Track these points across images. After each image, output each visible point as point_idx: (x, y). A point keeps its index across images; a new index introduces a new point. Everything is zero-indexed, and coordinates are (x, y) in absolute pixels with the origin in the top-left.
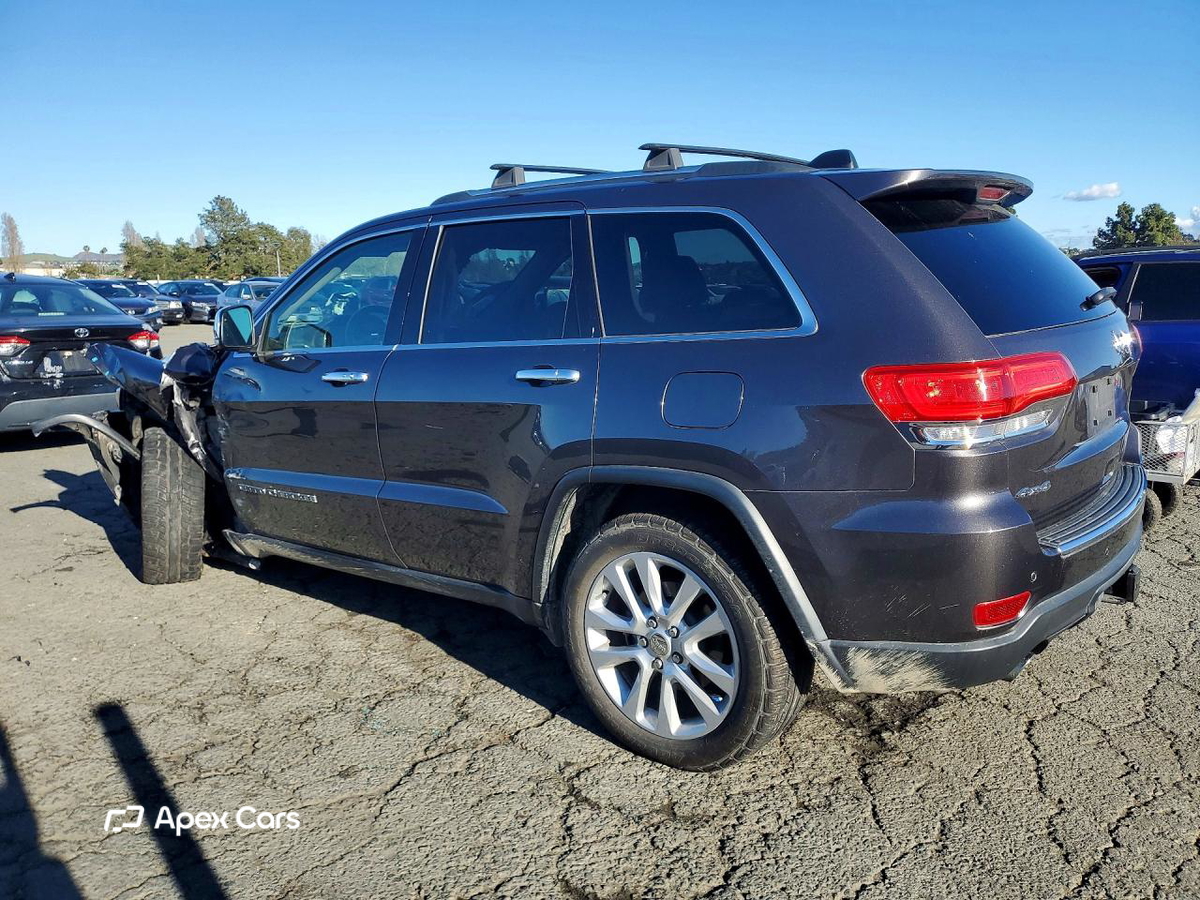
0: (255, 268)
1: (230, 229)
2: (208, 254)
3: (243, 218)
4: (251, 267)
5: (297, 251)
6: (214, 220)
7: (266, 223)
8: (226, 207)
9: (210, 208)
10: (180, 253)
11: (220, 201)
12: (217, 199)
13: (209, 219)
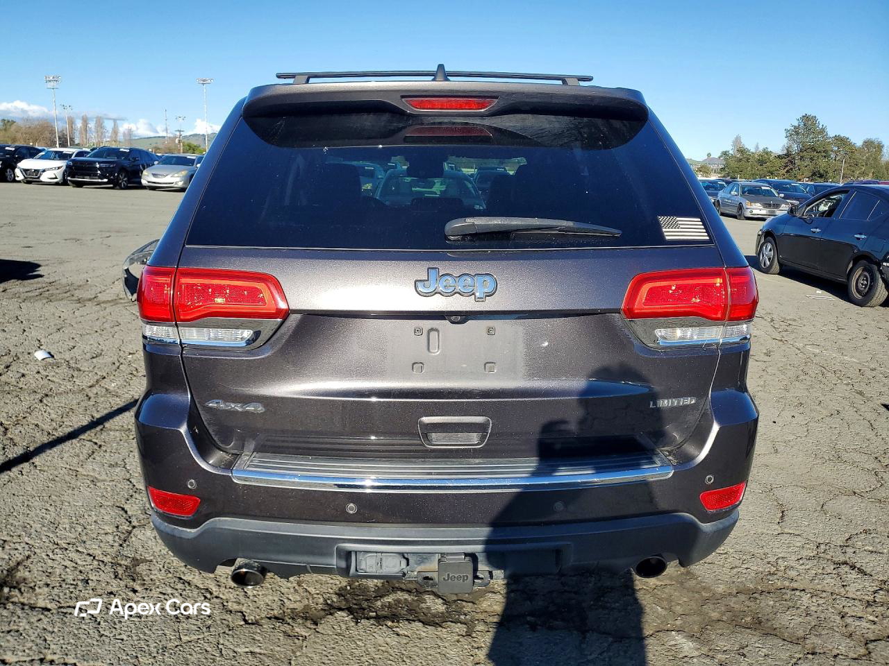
0: (822, 172)
1: (809, 140)
2: (786, 160)
3: (823, 131)
4: (819, 171)
5: (868, 159)
6: (797, 133)
7: (842, 135)
8: (810, 123)
9: (796, 124)
10: (763, 159)
11: (806, 118)
12: (804, 116)
13: (794, 133)
